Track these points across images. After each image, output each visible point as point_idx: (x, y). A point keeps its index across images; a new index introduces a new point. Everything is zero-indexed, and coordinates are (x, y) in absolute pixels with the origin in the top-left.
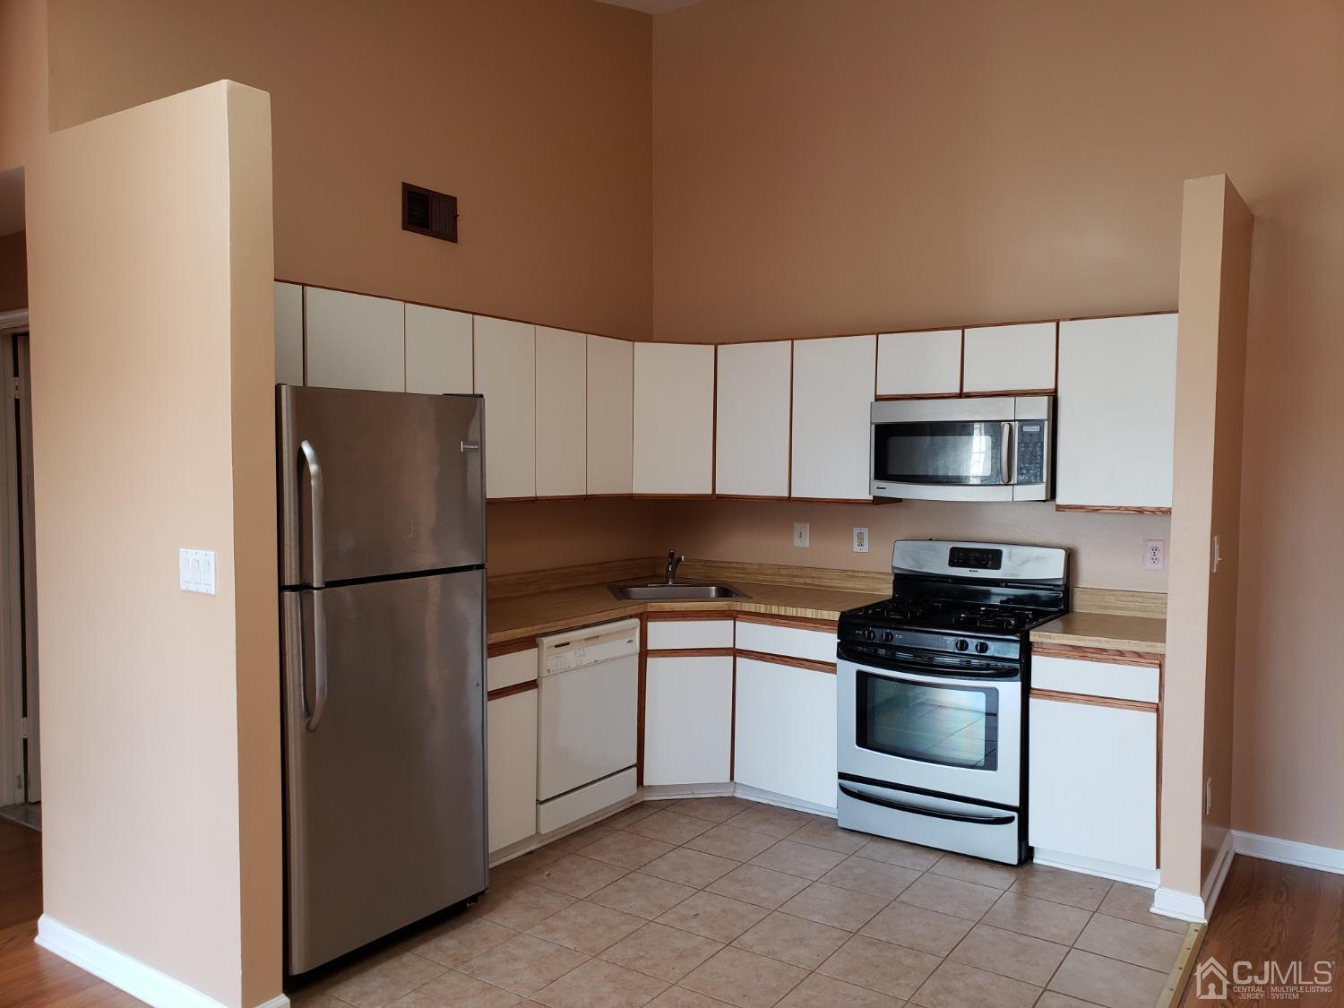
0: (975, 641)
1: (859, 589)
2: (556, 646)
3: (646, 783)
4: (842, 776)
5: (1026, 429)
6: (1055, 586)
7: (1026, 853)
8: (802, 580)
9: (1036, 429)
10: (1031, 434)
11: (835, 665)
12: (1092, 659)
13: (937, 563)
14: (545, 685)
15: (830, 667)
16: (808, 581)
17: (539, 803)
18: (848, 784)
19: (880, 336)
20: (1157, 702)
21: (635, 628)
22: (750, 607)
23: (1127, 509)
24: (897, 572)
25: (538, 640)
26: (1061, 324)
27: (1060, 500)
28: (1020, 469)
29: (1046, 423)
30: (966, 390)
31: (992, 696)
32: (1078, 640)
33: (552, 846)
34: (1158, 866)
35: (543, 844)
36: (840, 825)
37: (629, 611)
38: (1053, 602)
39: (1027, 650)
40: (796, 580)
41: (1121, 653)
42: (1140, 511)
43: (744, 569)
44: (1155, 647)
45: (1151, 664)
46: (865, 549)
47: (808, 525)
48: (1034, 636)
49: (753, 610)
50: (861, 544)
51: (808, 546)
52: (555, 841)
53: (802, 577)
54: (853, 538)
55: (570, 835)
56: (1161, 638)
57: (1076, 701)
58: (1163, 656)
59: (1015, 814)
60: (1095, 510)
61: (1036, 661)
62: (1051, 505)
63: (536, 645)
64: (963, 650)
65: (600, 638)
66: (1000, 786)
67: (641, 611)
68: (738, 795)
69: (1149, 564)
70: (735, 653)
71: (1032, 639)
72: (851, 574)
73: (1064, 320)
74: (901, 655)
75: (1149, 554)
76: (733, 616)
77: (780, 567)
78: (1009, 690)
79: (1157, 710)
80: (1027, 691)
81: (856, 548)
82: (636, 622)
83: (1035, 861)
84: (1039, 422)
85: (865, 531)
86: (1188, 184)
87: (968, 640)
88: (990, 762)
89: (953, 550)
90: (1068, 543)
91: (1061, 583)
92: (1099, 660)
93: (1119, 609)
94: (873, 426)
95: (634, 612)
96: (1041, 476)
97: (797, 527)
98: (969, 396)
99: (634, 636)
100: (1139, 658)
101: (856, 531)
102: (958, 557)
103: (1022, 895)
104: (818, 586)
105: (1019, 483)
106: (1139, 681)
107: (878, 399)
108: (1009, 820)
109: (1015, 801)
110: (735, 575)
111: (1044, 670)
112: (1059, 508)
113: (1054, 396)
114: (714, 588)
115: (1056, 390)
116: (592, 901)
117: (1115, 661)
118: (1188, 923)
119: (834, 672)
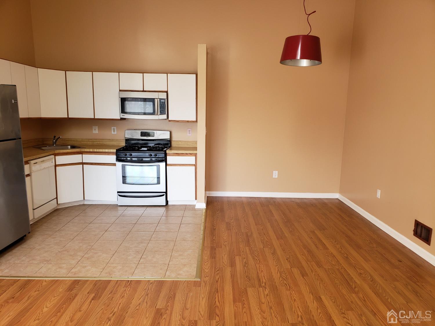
0: (154, 154)
1: (114, 144)
2: (34, 164)
3: (58, 203)
4: (118, 192)
5: (161, 101)
6: (168, 140)
7: (167, 202)
8: (96, 143)
9: (163, 101)
10: (162, 102)
11: (115, 164)
12: (181, 156)
13: (137, 135)
14: (33, 175)
15: (114, 165)
16: (99, 143)
17: (34, 209)
18: (120, 194)
19: (120, 73)
20: (195, 164)
21: (53, 158)
22: (86, 150)
23: (185, 121)
24: (126, 139)
25: (29, 162)
26: (168, 74)
27: (170, 119)
28: (160, 111)
29: (166, 99)
30: (145, 90)
31: (158, 167)
32: (178, 152)
33: (37, 222)
34: (196, 199)
35: (34, 222)
36: (119, 205)
37: (51, 153)
38: (167, 144)
39: (166, 155)
40: (95, 143)
41: (187, 154)
42: (188, 121)
43: (77, 140)
44: (195, 152)
45: (193, 156)
46: (116, 133)
47: (97, 127)
48: (168, 152)
49: (88, 151)
50: (114, 132)
51: (97, 132)
52: (37, 221)
53: (96, 142)
54: (112, 130)
55: (41, 218)
56: (196, 150)
57: (177, 166)
58: (196, 154)
59: (165, 194)
60: (178, 121)
61: (168, 157)
62: (167, 121)
63: (29, 163)
64: (156, 156)
65: (45, 161)
66: (161, 188)
67: (53, 153)
68: (85, 203)
69: (188, 134)
70: (83, 164)
71: (167, 152)
72: (112, 140)
73: (169, 73)
74: (133, 159)
75: (188, 132)
76: (81, 153)
77: (89, 139)
78: (163, 165)
79: (195, 166)
80: (166, 165)
81: (113, 133)
82: (53, 156)
83: (169, 204)
84: (164, 99)
85: (115, 128)
86: (199, 45)
87: (152, 154)
88: (159, 183)
89: (141, 132)
90: (170, 129)
91: (169, 139)
92: (182, 156)
93: (182, 145)
94: (120, 98)
95: (52, 153)
96: (165, 113)
97: (94, 127)
98: (145, 91)
99: (53, 160)
100: (191, 154)
101: (113, 128)
102: (143, 134)
103: (167, 212)
104: (102, 144)
105: (160, 114)
106: (191, 160)
107: (120, 91)
108: (163, 195)
109: (165, 191)
110: (74, 142)
111: (170, 160)
112: (170, 121)
113: (167, 92)
114: (69, 146)
115: (167, 91)
116: (61, 230)
117: (186, 156)
118: (203, 209)
119: (115, 166)
